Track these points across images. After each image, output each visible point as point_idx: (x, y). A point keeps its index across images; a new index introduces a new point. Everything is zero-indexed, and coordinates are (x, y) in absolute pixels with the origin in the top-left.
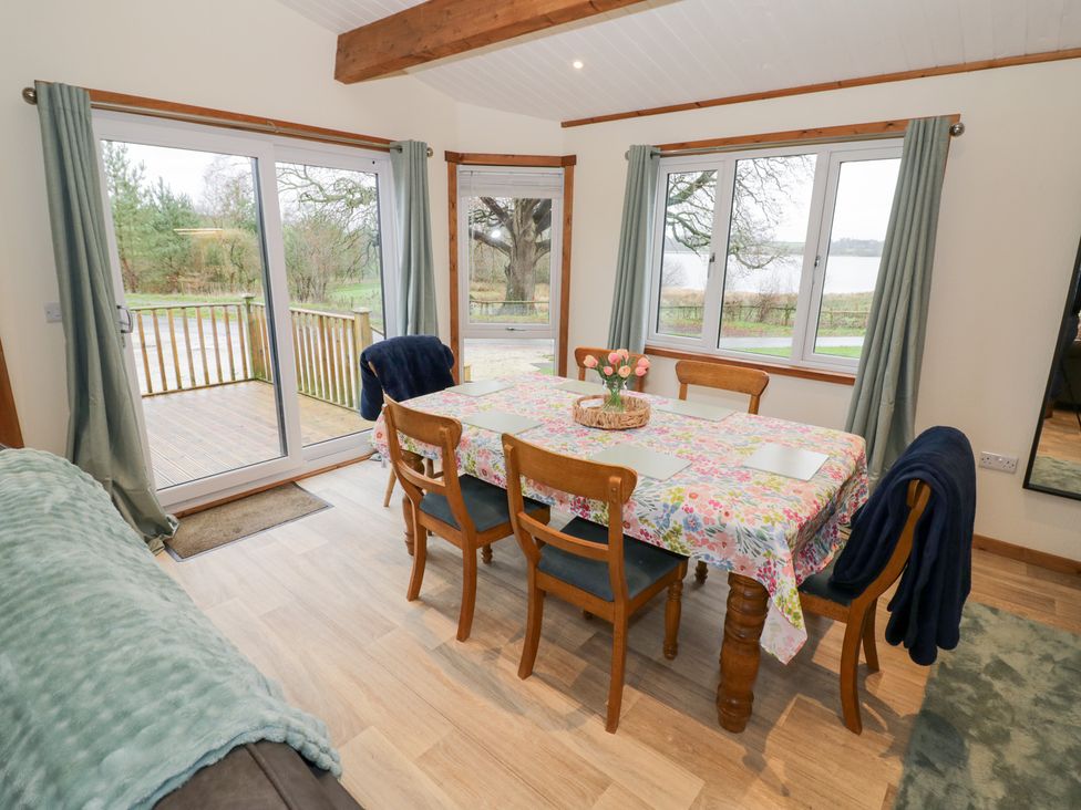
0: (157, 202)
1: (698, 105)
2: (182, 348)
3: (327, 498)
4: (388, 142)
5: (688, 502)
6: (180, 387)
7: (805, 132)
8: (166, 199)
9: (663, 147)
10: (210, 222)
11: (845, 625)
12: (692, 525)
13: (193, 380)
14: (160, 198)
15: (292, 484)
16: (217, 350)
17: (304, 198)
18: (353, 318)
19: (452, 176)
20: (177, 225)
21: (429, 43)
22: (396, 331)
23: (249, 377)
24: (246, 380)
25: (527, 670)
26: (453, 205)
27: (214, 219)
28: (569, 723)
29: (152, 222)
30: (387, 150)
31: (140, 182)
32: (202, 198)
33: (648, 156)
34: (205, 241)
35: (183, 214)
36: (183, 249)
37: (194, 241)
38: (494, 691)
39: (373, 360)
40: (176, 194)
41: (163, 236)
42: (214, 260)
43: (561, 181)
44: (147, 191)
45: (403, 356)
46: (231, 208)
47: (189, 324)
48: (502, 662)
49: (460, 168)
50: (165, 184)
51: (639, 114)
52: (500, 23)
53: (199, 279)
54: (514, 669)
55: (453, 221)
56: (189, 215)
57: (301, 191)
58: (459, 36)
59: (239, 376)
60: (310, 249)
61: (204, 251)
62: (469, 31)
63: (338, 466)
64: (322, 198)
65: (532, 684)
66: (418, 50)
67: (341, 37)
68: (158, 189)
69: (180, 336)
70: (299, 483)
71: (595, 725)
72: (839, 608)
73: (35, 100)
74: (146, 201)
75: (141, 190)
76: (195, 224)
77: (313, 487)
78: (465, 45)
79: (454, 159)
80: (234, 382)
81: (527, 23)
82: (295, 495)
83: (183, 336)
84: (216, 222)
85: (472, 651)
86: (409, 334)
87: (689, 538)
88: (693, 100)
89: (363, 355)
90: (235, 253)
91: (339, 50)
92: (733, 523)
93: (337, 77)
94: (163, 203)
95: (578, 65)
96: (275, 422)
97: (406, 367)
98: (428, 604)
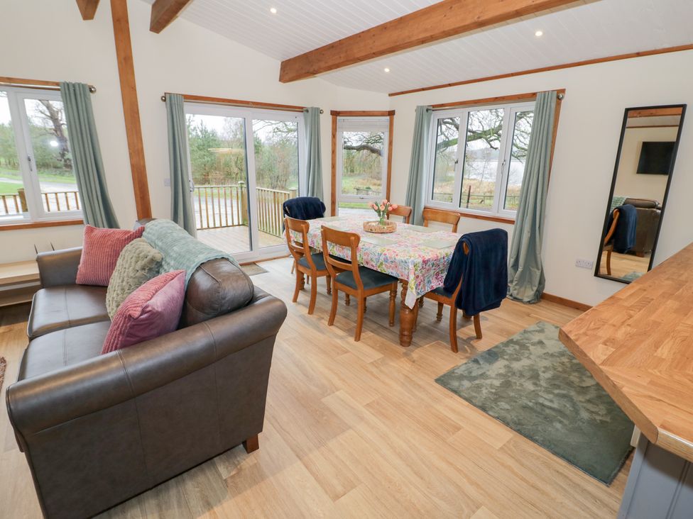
0: (200, 133)
1: (450, 85)
2: (210, 212)
3: (267, 269)
4: (302, 108)
5: (386, 252)
6: (208, 227)
7: (496, 98)
8: (204, 131)
9: (433, 106)
10: (226, 144)
11: (450, 307)
12: (386, 260)
13: (214, 224)
14: (201, 131)
15: (254, 263)
16: (226, 214)
17: (276, 130)
18: (288, 193)
19: (334, 122)
20: (209, 146)
21: (315, 67)
22: (304, 194)
23: (241, 223)
24: (239, 225)
25: (331, 323)
26: (334, 136)
27: (228, 142)
28: (341, 338)
29: (197, 145)
30: (302, 112)
31: (192, 123)
32: (223, 131)
33: (425, 110)
34: (223, 155)
35: (212, 140)
36: (212, 160)
37: (217, 155)
38: (317, 328)
39: (287, 206)
40: (209, 130)
41: (202, 153)
42: (227, 165)
43: (388, 123)
44: (195, 128)
45: (302, 206)
46: (238, 137)
47: (214, 200)
48: (323, 321)
49: (338, 118)
50: (204, 124)
51: (423, 89)
52: (342, 60)
53: (219, 175)
54: (327, 323)
55: (334, 144)
56: (215, 140)
57: (274, 126)
58: (327, 65)
59: (236, 223)
60: (279, 160)
61: (222, 161)
62: (330, 63)
63: (275, 259)
64: (286, 130)
65: (332, 327)
66: (311, 70)
67: (282, 63)
68: (200, 126)
69: (210, 207)
70: (257, 264)
71: (351, 340)
72: (448, 299)
73: (165, 100)
74: (194, 133)
75: (192, 127)
76: (218, 146)
77: (263, 265)
78: (330, 68)
79: (335, 114)
80: (233, 226)
81: (351, 60)
82: (254, 267)
83: (211, 207)
84: (229, 144)
85: (313, 318)
86: (309, 196)
87: (386, 265)
88: (447, 83)
89: (284, 204)
90: (239, 162)
91: (281, 69)
92: (398, 258)
93: (280, 80)
94: (202, 134)
95: (387, 70)
96: (249, 242)
97: (303, 211)
98: (299, 304)
